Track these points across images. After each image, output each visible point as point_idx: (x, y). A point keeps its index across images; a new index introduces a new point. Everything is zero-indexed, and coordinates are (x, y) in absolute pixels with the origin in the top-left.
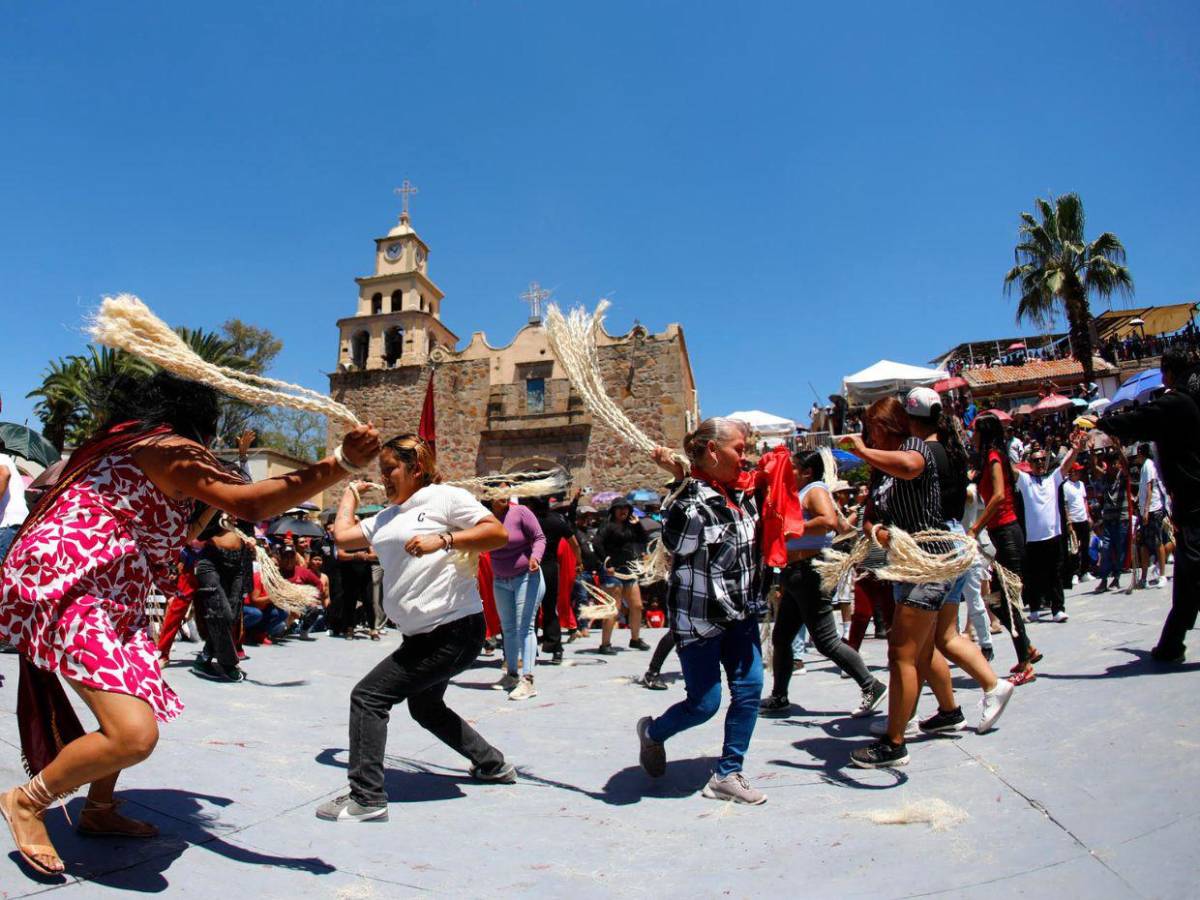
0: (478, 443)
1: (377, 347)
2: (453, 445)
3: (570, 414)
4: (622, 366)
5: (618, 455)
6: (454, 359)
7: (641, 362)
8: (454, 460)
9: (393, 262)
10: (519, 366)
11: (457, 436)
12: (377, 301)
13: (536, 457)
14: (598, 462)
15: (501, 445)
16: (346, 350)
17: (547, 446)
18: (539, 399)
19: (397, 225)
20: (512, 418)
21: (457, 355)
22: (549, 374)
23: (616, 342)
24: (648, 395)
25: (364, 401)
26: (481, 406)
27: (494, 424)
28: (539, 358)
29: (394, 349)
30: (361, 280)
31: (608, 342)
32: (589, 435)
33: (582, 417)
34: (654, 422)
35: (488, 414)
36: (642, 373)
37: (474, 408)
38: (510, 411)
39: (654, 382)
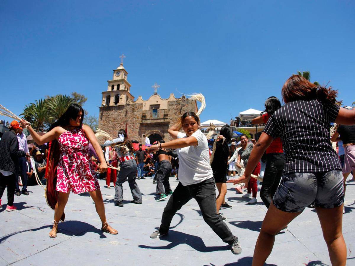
0: (139, 126)
1: (112, 100)
2: (132, 127)
3: (164, 119)
4: (179, 106)
6: (133, 103)
7: (184, 106)
8: (133, 131)
9: (118, 76)
10: (151, 105)
11: (133, 124)
12: (113, 87)
13: (155, 130)
15: (145, 127)
16: (104, 100)
17: (158, 127)
18: (156, 115)
19: (119, 66)
20: (148, 120)
21: (134, 102)
22: (159, 108)
23: (177, 100)
25: (109, 115)
26: (140, 116)
27: (143, 121)
28: (156, 103)
29: (117, 100)
30: (109, 81)
31: (175, 100)
32: (169, 125)
33: (167, 120)
35: (142, 118)
36: (184, 108)
37: (138, 117)
38: (148, 118)
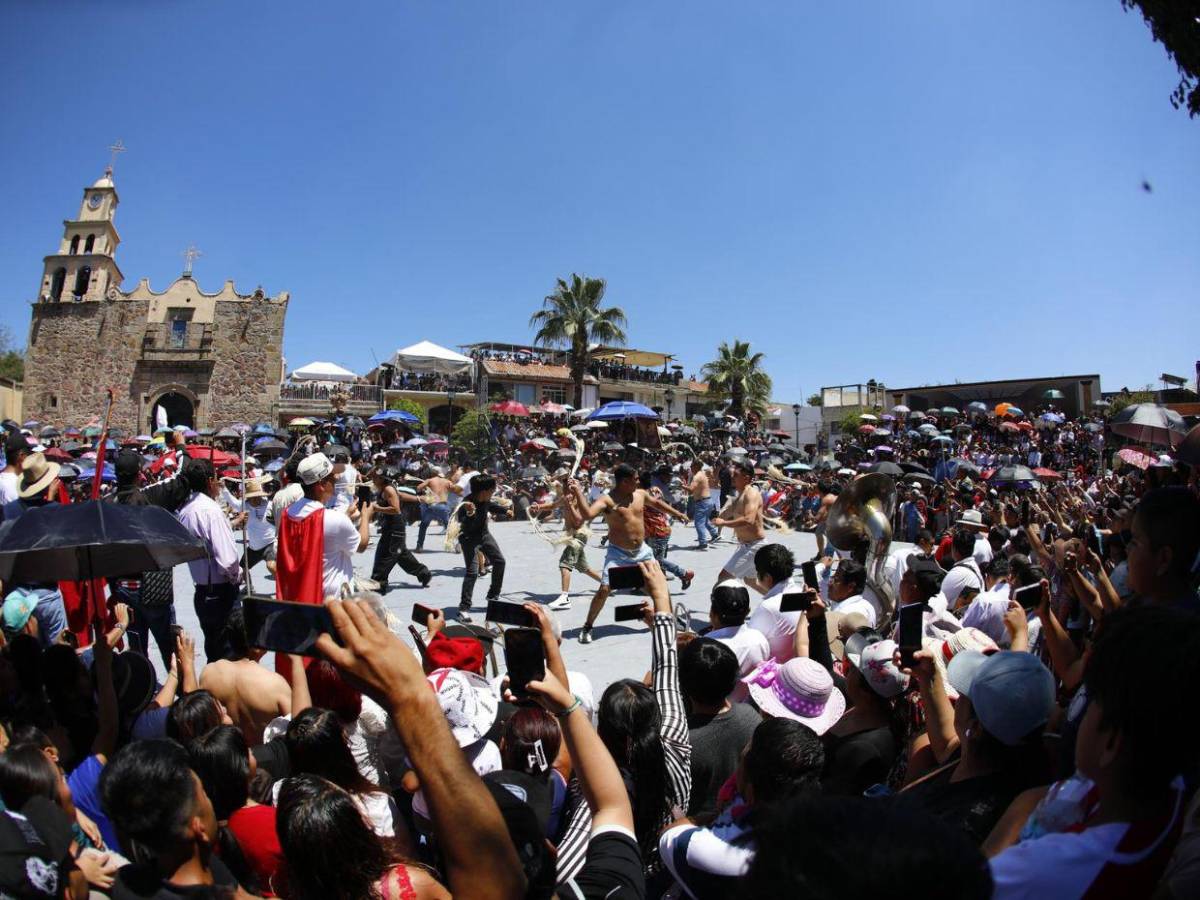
0: (134, 369)
1: (70, 282)
2: (115, 370)
3: (201, 352)
4: (243, 318)
5: (232, 387)
6: (124, 298)
7: (256, 318)
8: (116, 382)
9: (92, 210)
10: (170, 309)
11: (119, 363)
12: (75, 245)
13: (174, 383)
14: (217, 390)
15: (151, 371)
16: (47, 283)
17: (182, 375)
18: (180, 337)
19: (102, 178)
20: (160, 351)
21: (127, 295)
22: (190, 318)
23: (242, 300)
24: (258, 343)
25: (55, 329)
26: (139, 339)
27: (147, 354)
28: (184, 304)
29: (82, 287)
30: (68, 222)
31: (236, 299)
32: (212, 369)
33: (210, 355)
34: (260, 363)
35: (143, 346)
36: (255, 326)
37: (134, 340)
38: (159, 345)
39: (262, 334)
